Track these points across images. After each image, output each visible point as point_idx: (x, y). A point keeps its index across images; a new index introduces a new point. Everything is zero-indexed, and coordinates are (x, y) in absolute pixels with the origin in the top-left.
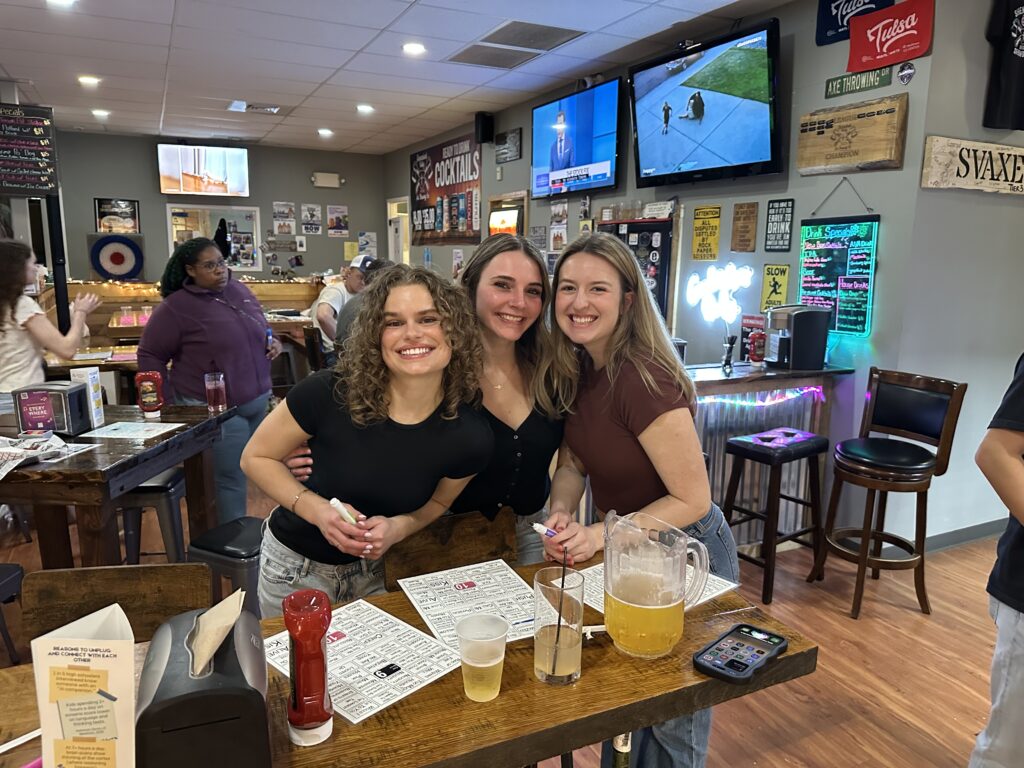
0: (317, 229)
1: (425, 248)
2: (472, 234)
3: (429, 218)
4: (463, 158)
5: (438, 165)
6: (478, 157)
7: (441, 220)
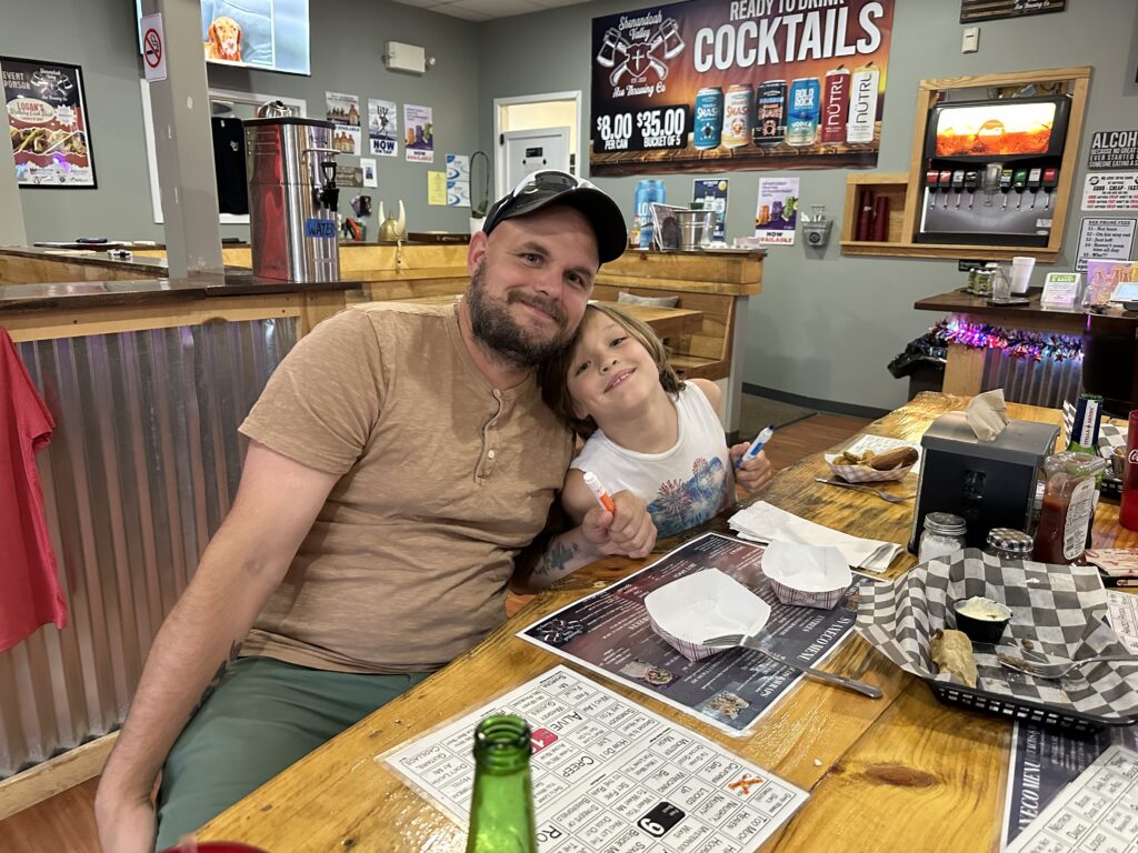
0: (391, 146)
1: (645, 180)
2: (840, 148)
3: (662, 127)
4: (814, 17)
5: (706, 32)
6: (879, 13)
7: (712, 128)
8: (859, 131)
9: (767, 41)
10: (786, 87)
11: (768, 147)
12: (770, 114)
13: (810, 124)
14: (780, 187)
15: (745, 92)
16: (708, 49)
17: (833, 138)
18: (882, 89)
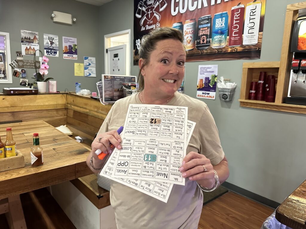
0: (55, 53)
8: (250, 38)
10: (211, 19)
11: (203, 49)
12: (204, 33)
13: (223, 37)
14: (208, 70)
15: (192, 23)
16: (177, 4)
17: (235, 43)
18: (263, 13)
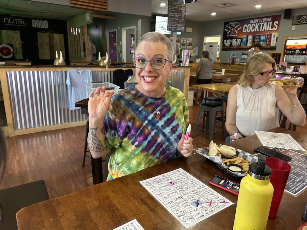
0: (184, 46)
1: (232, 52)
2: (269, 47)
3: (236, 42)
4: (266, 23)
5: (246, 25)
6: (277, 23)
7: (246, 43)
8: (273, 44)
9: (257, 27)
10: (260, 36)
12: (257, 40)
13: (264, 42)
15: (252, 36)
16: (246, 28)
17: (268, 45)
18: (277, 36)
